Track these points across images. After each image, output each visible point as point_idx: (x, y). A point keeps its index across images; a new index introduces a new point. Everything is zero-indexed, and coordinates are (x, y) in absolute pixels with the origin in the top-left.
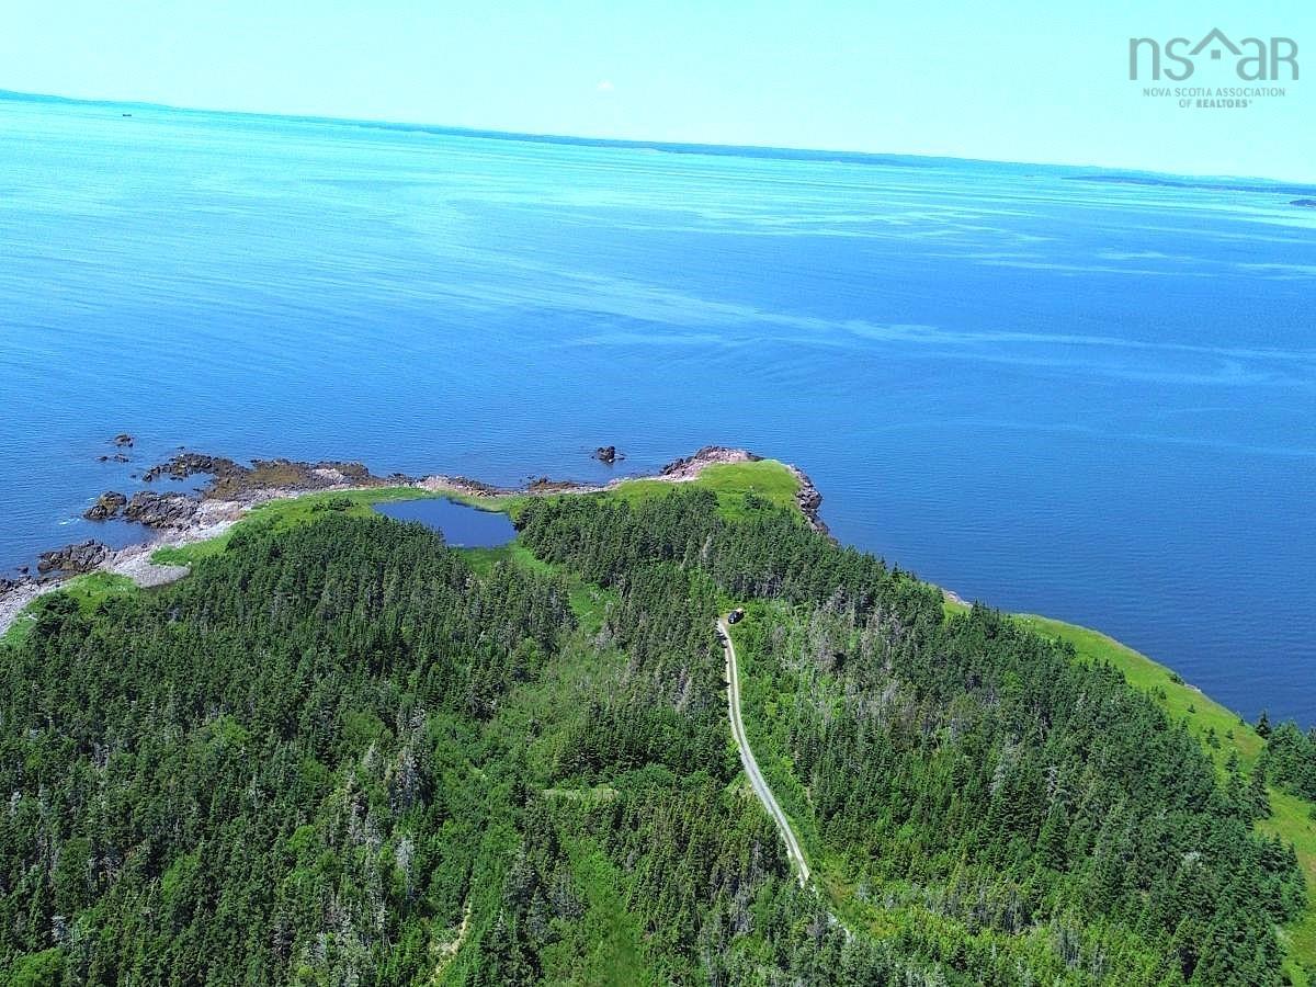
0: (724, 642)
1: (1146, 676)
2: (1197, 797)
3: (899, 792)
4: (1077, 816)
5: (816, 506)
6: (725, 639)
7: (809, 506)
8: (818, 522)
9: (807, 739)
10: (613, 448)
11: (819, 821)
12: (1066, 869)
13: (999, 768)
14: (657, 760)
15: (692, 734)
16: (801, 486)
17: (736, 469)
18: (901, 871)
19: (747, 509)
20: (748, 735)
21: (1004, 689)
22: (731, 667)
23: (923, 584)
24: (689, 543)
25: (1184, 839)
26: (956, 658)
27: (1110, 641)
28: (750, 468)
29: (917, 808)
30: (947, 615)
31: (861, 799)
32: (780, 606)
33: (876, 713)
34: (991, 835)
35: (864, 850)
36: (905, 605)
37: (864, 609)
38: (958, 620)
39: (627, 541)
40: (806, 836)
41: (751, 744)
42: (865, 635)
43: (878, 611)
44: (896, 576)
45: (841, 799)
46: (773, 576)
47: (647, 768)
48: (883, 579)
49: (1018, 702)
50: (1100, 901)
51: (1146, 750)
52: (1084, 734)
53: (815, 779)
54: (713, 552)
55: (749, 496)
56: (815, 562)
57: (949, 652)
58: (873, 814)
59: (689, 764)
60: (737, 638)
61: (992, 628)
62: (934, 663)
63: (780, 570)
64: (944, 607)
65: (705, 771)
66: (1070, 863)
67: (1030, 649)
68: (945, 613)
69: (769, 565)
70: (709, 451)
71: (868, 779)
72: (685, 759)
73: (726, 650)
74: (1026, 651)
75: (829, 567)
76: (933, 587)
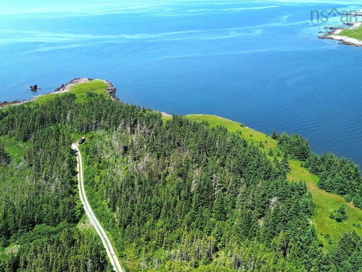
0: (77, 154)
1: (233, 127)
2: (268, 172)
3: (155, 205)
4: (226, 193)
5: (114, 92)
6: (77, 152)
7: (112, 93)
8: (116, 98)
9: (112, 191)
10: (36, 85)
11: (121, 230)
12: (226, 218)
13: (194, 181)
14: (40, 222)
15: (57, 205)
16: (108, 86)
17: (84, 84)
18: (160, 244)
19: (88, 97)
20: (87, 195)
21: (189, 146)
22: (79, 164)
23: (154, 112)
24: (62, 115)
25: (269, 192)
26: (170, 138)
27: (218, 117)
28: (89, 83)
29: (163, 211)
30: (164, 121)
31: (138, 214)
32: (100, 132)
33: (141, 168)
34: (196, 214)
35: (142, 239)
36: (149, 121)
37: (133, 126)
38: (168, 122)
39: (34, 120)
40: (115, 240)
41: (88, 199)
42: (134, 137)
43: (139, 126)
44: (144, 111)
45: (130, 218)
46: (96, 121)
47: (35, 229)
48: (139, 113)
49: (195, 149)
50: (244, 231)
51: (246, 157)
52: (223, 157)
53: (118, 209)
54: (71, 116)
55: (88, 93)
56: (112, 112)
57: (167, 136)
58: (145, 219)
59: (57, 220)
60: (82, 150)
61: (180, 122)
62: (162, 142)
63: (99, 118)
64: (162, 119)
65: (65, 221)
66: (228, 215)
67: (195, 128)
68: (163, 120)
69: (94, 117)
70: (74, 80)
71: (141, 204)
72: (55, 218)
73: (77, 157)
74: (194, 128)
75: (118, 113)
76: (157, 112)
